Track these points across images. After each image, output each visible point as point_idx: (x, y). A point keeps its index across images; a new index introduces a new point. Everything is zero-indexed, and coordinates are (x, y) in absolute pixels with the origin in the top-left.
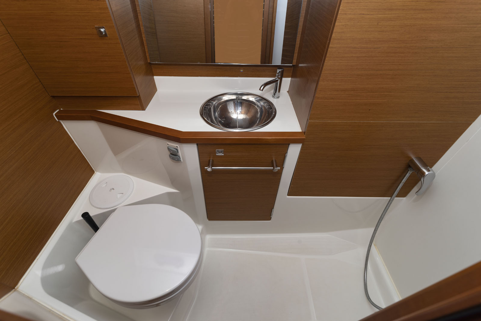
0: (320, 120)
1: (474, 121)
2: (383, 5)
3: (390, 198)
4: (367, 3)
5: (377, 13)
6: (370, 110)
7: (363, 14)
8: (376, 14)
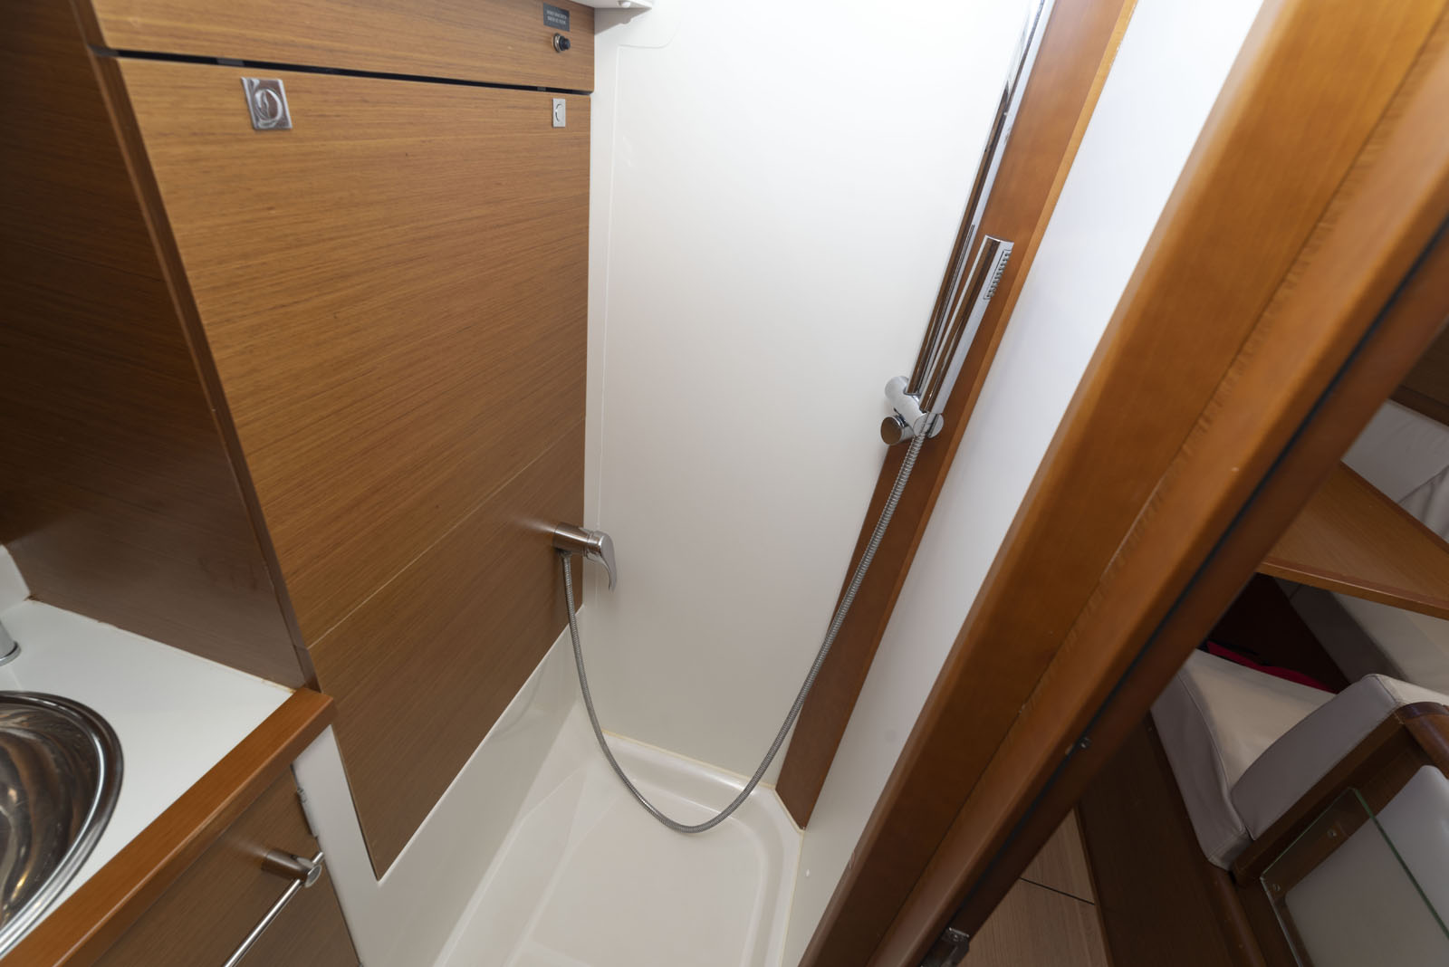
0: (340, 620)
1: (585, 415)
2: (320, 271)
3: (568, 625)
4: (275, 277)
5: (316, 293)
6: (437, 507)
7: (283, 306)
8: (316, 296)
